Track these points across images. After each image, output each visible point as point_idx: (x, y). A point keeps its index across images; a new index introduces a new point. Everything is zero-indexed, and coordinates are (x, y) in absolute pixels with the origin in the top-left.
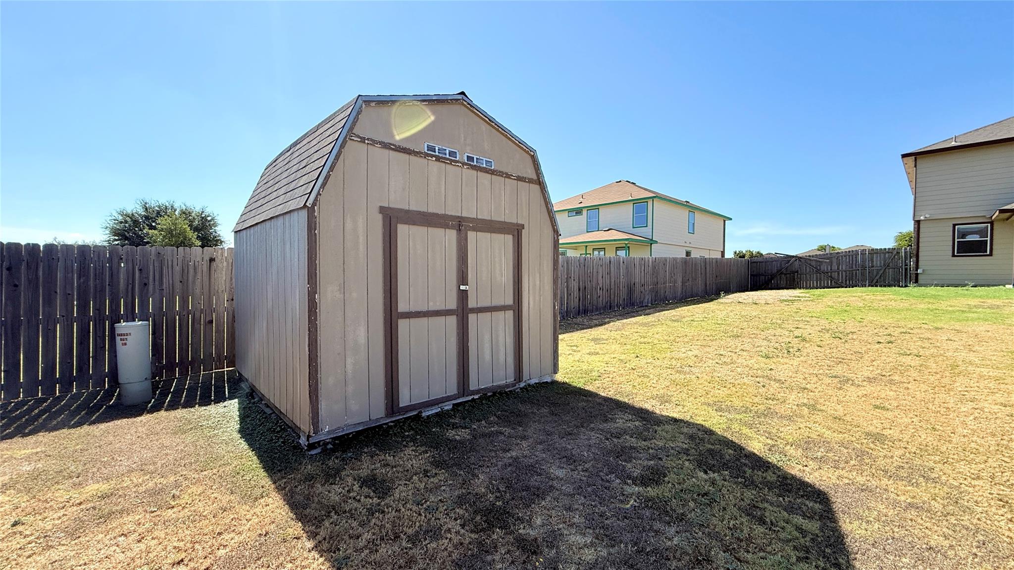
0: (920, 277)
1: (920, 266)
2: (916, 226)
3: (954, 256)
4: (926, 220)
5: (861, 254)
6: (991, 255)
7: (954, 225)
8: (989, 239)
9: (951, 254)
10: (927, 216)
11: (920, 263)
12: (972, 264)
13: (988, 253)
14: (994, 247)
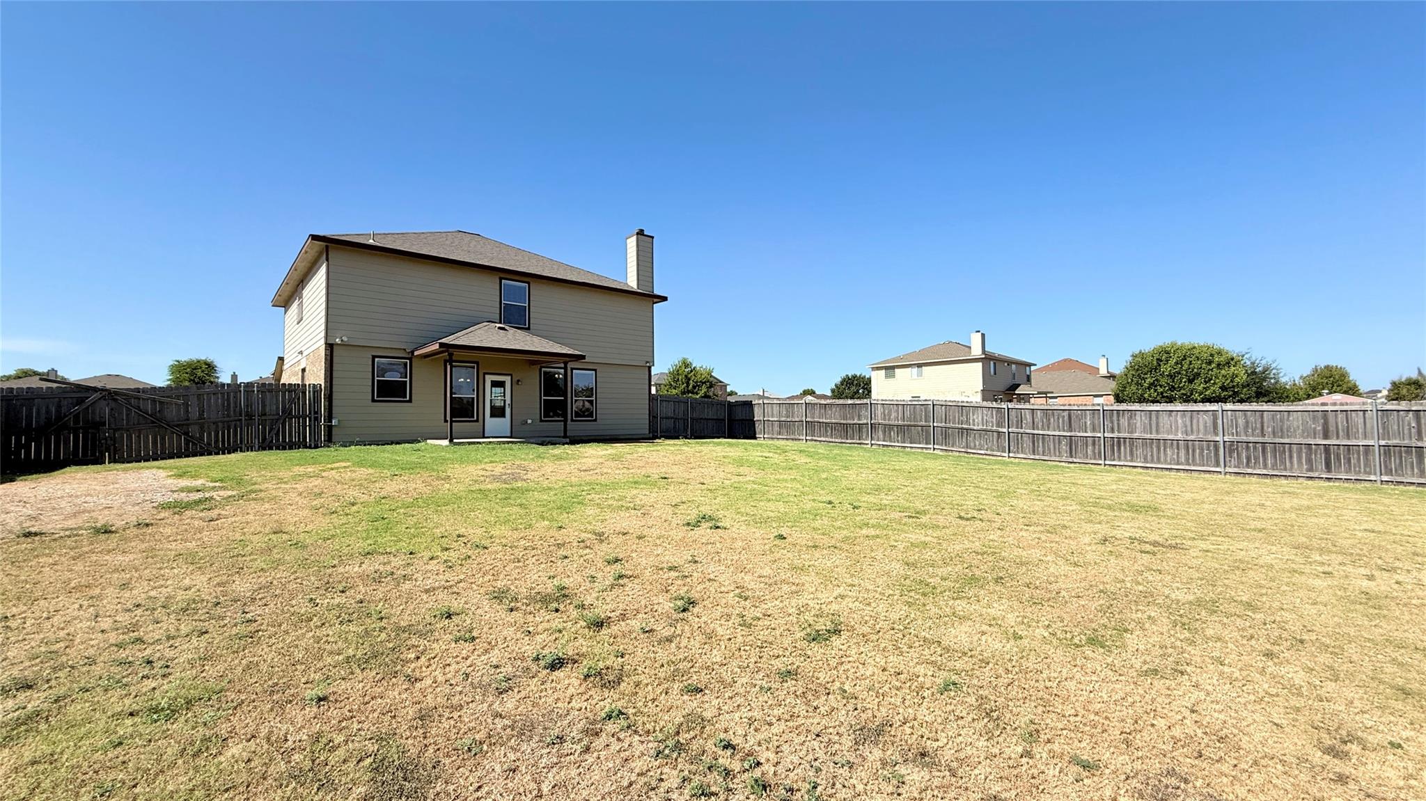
0: (334, 431)
1: (334, 416)
2: (328, 353)
3: (373, 400)
4: (343, 345)
5: (245, 391)
6: (410, 401)
7: (374, 357)
8: (408, 379)
9: (370, 398)
10: (345, 339)
11: (335, 410)
12: (391, 410)
13: (408, 398)
14: (413, 392)
